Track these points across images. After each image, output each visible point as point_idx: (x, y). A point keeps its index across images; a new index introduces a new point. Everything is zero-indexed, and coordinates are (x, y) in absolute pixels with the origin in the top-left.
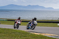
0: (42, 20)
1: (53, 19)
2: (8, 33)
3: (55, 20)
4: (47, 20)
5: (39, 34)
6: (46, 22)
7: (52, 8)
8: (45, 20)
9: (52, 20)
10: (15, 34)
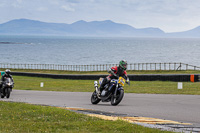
1: (163, 68)
2: (11, 117)
3: (169, 71)
4: (142, 71)
5: (116, 119)
9: (158, 71)
10: (35, 119)
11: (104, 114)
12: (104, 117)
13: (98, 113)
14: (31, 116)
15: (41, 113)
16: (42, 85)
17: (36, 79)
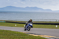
0: (40, 22)
2: (7, 35)
3: (53, 22)
4: (45, 22)
5: (37, 36)
6: (44, 23)
7: (50, 10)
8: (43, 22)
9: (50, 22)
10: (14, 35)
12: (34, 35)
14: (12, 34)
15: (15, 33)
16: (16, 25)
17: (14, 23)
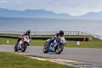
1: (70, 34)
3: (73, 35)
5: (45, 60)
10: (3, 59)
11: (39, 57)
12: (39, 59)
13: (36, 57)
16: (8, 42)
